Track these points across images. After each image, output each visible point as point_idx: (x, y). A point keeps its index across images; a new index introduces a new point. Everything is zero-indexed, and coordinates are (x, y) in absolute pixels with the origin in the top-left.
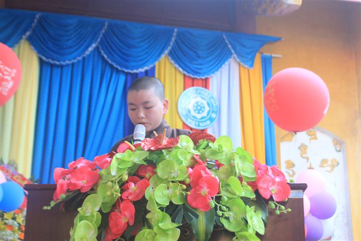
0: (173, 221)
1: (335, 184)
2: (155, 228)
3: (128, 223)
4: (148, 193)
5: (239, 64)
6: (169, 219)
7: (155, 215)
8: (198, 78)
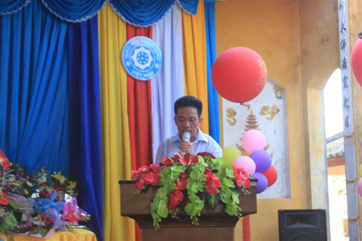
0: (201, 199)
1: (275, 132)
2: (194, 203)
3: (179, 200)
4: (188, 187)
5: (182, 11)
6: (199, 199)
7: (193, 197)
8: (141, 26)
